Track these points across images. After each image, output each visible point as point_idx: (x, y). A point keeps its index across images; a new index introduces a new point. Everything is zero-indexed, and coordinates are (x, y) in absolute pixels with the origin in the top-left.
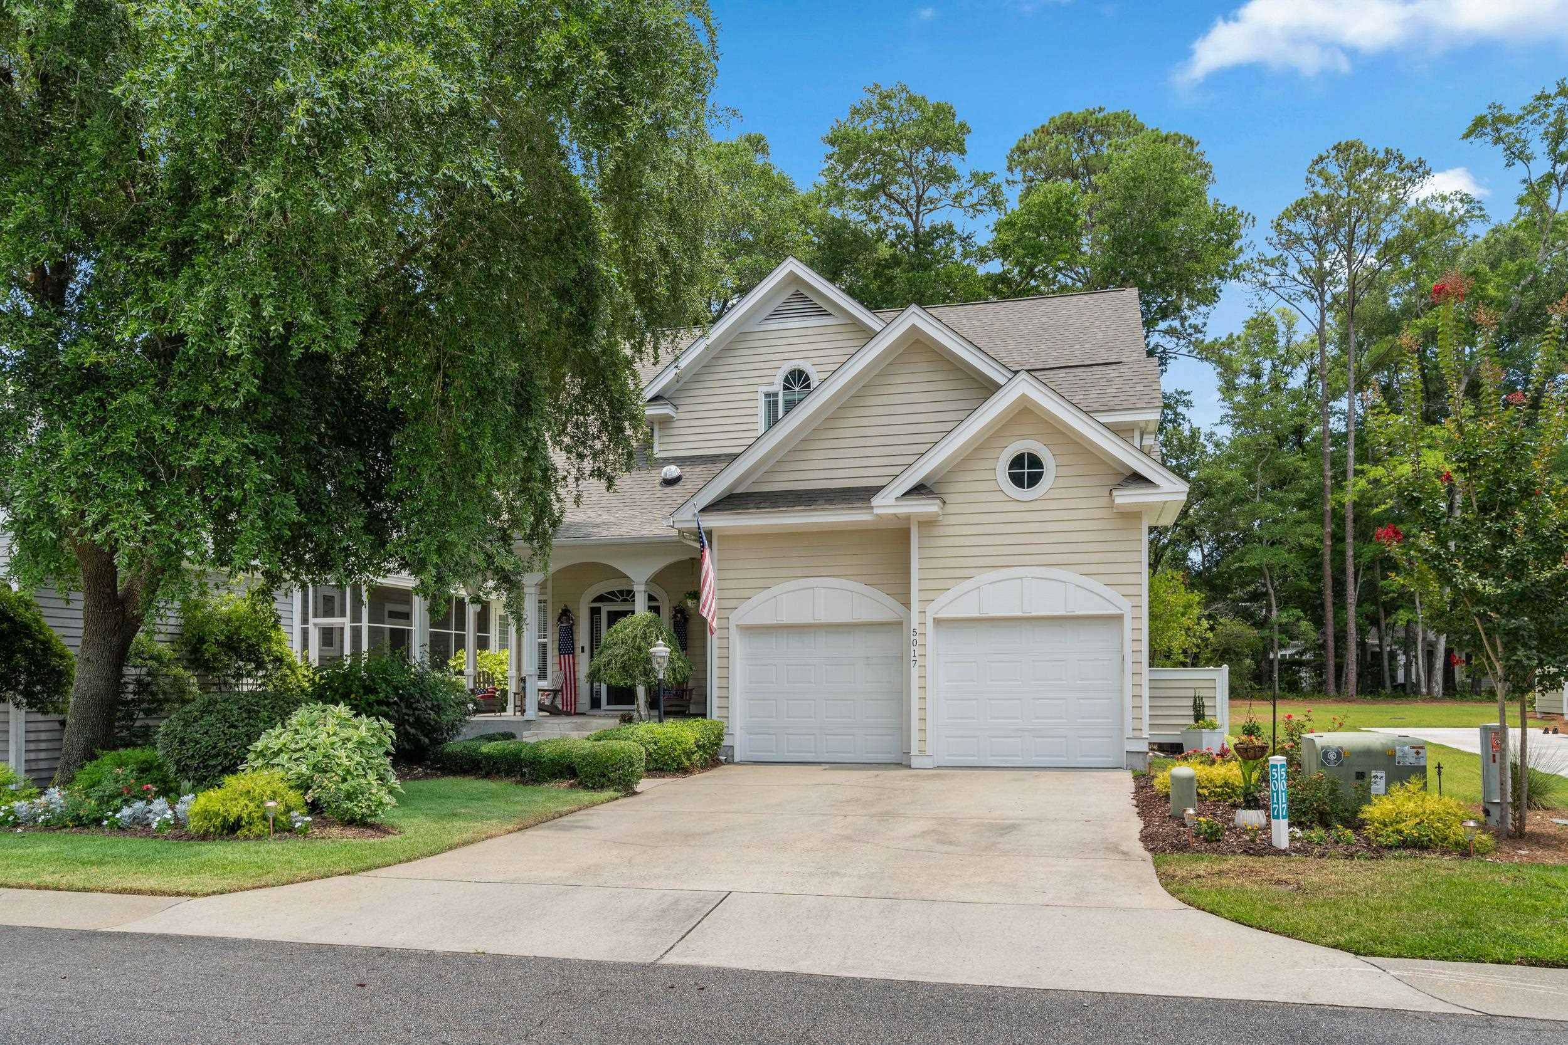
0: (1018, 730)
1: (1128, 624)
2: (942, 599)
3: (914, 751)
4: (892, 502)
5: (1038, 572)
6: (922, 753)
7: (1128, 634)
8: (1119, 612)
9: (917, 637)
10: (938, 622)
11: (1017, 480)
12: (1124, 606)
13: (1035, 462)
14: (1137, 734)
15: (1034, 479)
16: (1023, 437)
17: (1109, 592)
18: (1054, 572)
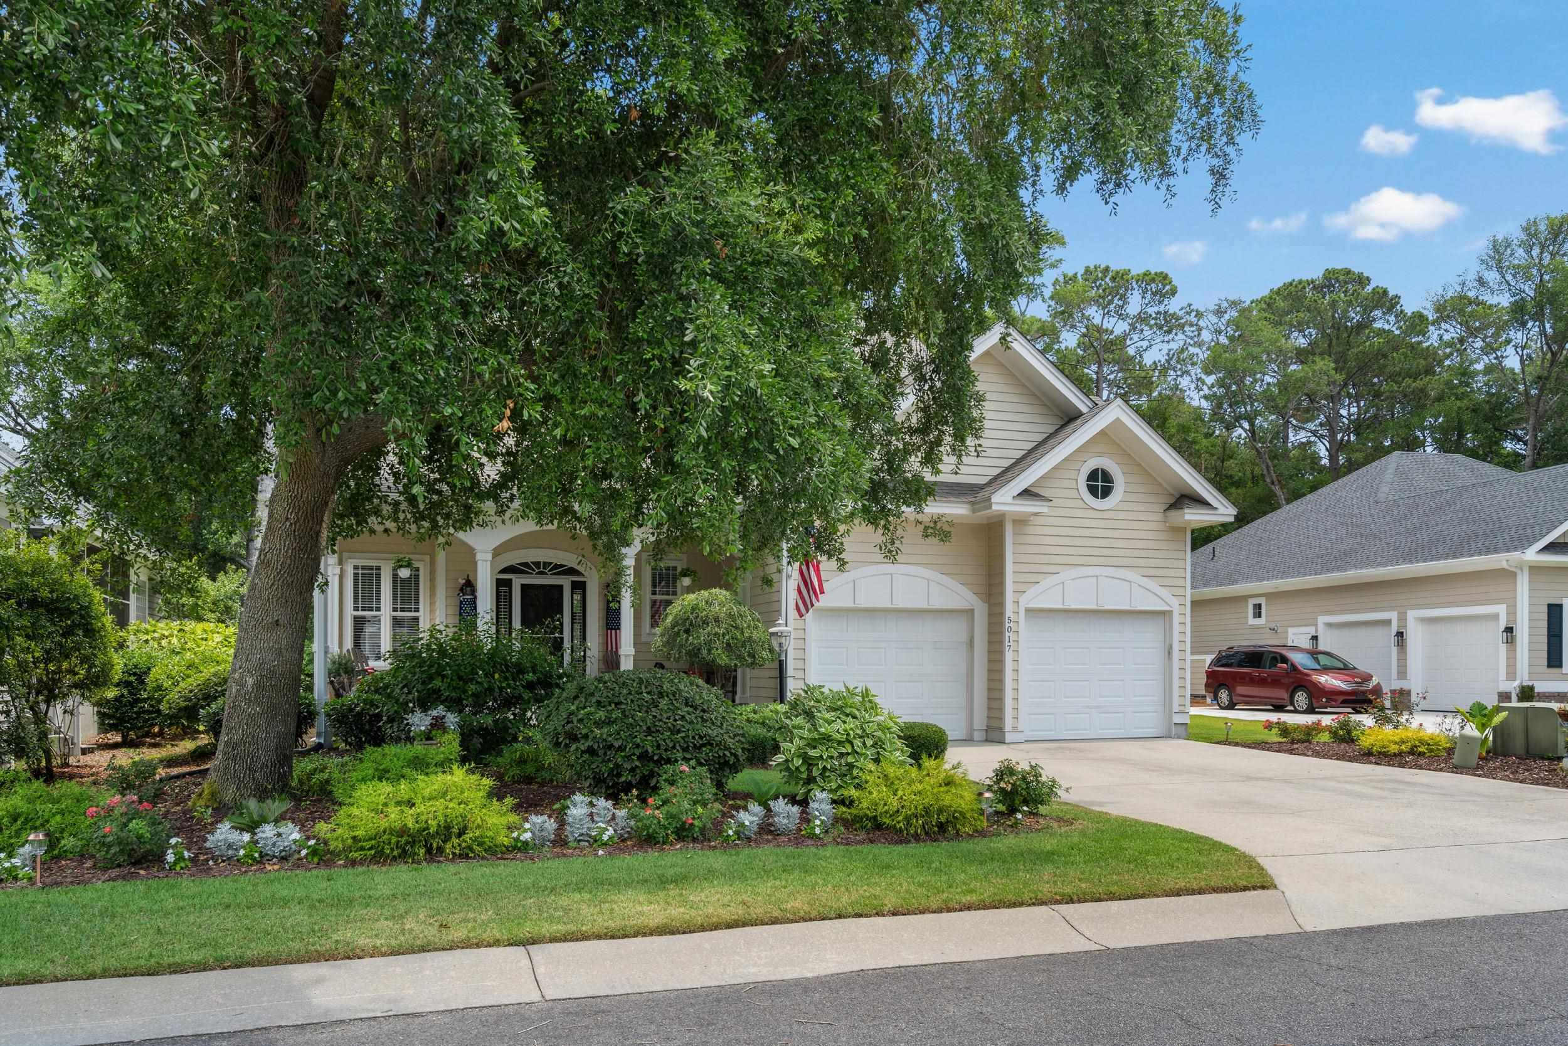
0: (1088, 707)
1: (1176, 619)
2: (1032, 591)
3: (1008, 727)
4: (1009, 500)
5: (1110, 571)
6: (1015, 729)
7: (1176, 628)
8: (1168, 608)
9: (1011, 625)
10: (1028, 610)
11: (1093, 490)
12: (1174, 604)
13: (1107, 477)
14: (1182, 709)
15: (1106, 492)
16: (1099, 454)
17: (1162, 592)
18: (1121, 573)
